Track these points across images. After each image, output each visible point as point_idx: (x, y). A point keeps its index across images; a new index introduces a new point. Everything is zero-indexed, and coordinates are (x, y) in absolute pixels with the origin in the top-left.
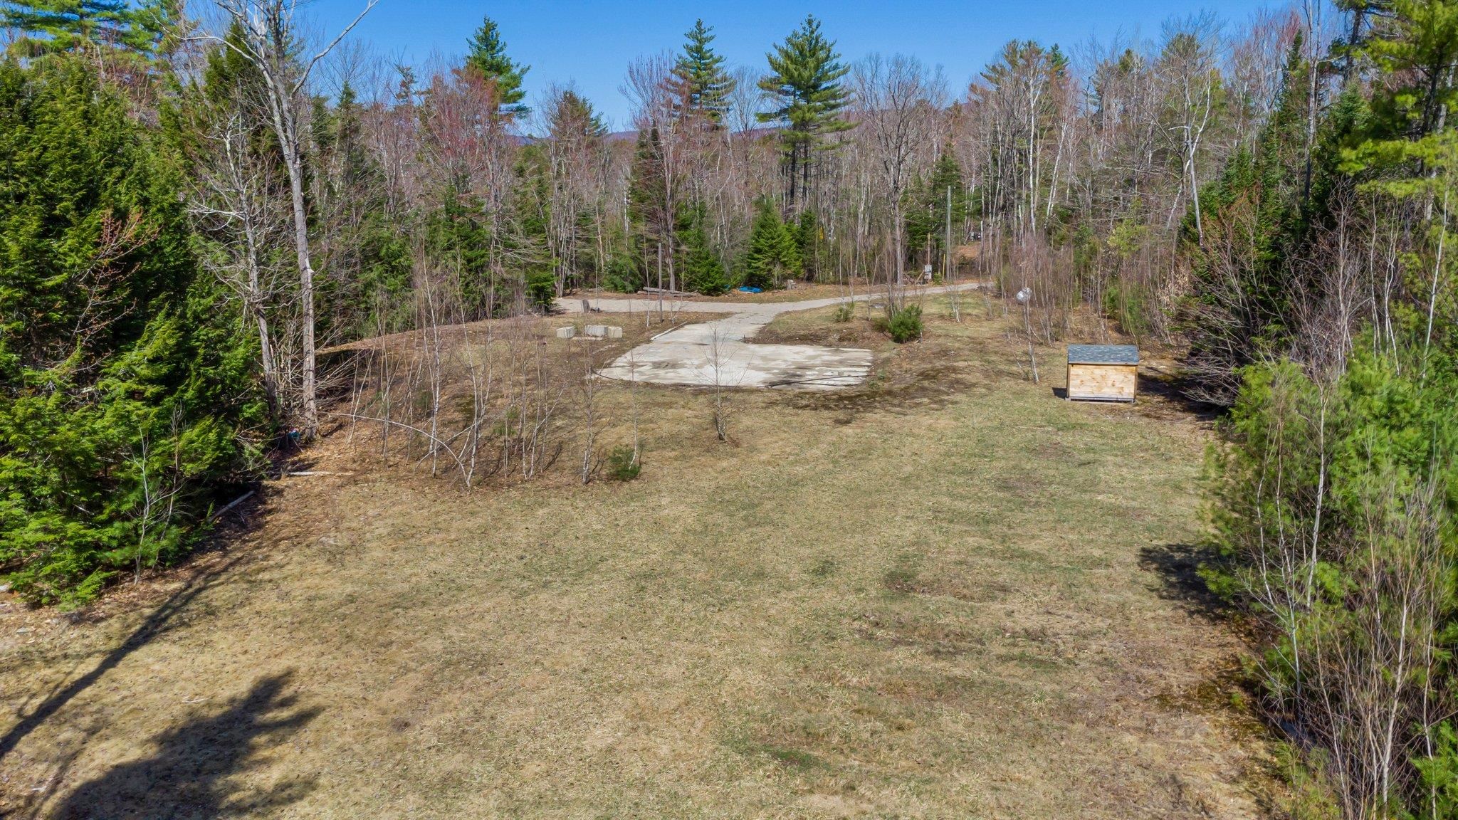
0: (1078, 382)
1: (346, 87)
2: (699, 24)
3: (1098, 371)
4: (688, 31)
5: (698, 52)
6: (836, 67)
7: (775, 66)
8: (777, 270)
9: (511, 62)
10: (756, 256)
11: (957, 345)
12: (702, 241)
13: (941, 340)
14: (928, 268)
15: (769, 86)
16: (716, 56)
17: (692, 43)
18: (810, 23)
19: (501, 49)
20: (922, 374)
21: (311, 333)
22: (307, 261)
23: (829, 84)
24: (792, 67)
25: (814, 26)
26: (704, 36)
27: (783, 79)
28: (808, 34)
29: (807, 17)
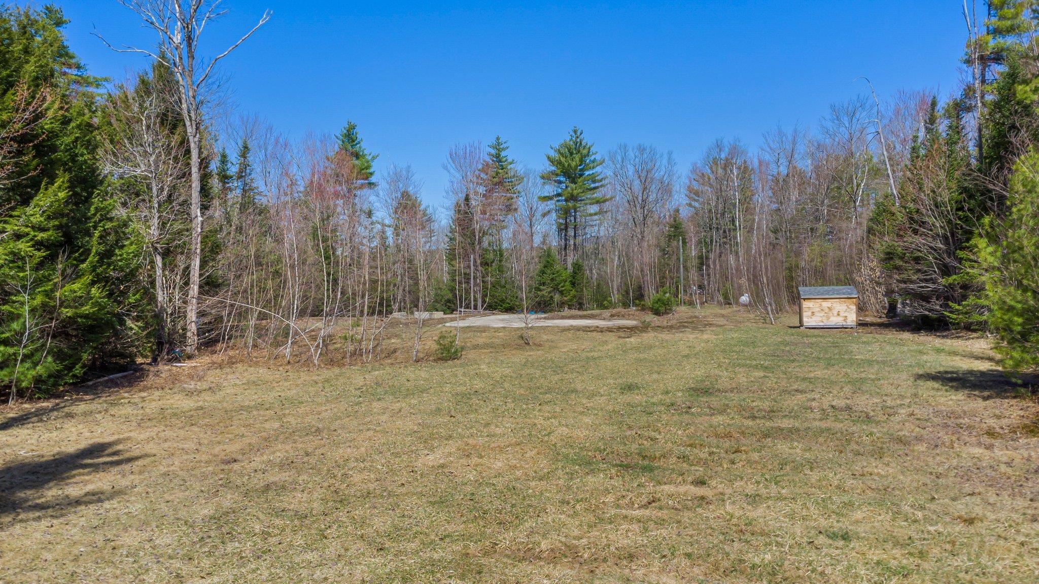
0: (809, 313)
1: (245, 142)
2: (498, 139)
3: (826, 304)
4: (490, 144)
5: (498, 158)
6: (593, 161)
7: (551, 160)
8: (557, 297)
9: (366, 152)
10: (542, 287)
11: (703, 314)
12: (501, 273)
13: (689, 314)
15: (546, 178)
16: (510, 160)
17: (493, 152)
18: (575, 132)
19: (359, 143)
21: (197, 268)
22: (199, 210)
23: (591, 172)
24: (563, 159)
25: (579, 134)
26: (502, 147)
27: (558, 172)
28: (574, 139)
29: (573, 128)
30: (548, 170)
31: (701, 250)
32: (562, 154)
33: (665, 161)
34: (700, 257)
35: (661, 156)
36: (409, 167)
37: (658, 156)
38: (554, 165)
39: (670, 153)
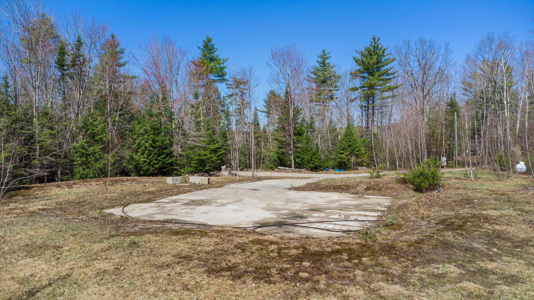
2: (324, 51)
4: (319, 55)
5: (324, 64)
6: (387, 60)
7: (356, 61)
8: (353, 159)
9: (219, 57)
10: (341, 151)
11: (479, 195)
12: (309, 141)
13: (460, 191)
14: (444, 159)
15: (354, 75)
16: (332, 65)
17: (320, 60)
18: (374, 39)
19: (215, 51)
20: (442, 222)
23: (385, 68)
24: (365, 60)
25: (376, 40)
26: (326, 57)
27: (362, 69)
28: (373, 44)
29: (373, 37)
30: (355, 68)
31: (473, 124)
32: (364, 55)
33: (442, 51)
34: (473, 130)
35: (440, 47)
36: (251, 68)
37: (436, 48)
38: (359, 65)
39: (447, 45)
